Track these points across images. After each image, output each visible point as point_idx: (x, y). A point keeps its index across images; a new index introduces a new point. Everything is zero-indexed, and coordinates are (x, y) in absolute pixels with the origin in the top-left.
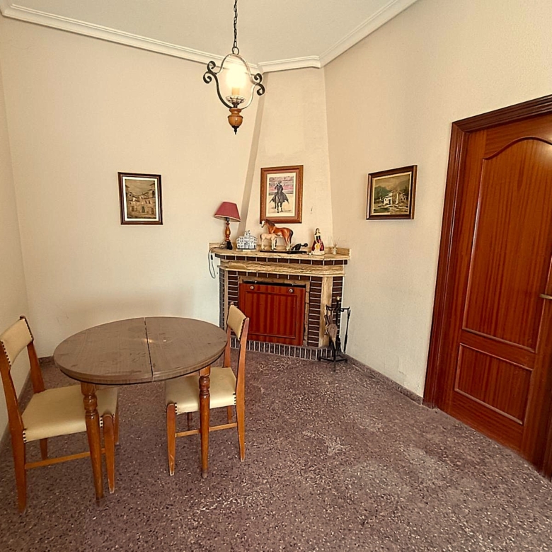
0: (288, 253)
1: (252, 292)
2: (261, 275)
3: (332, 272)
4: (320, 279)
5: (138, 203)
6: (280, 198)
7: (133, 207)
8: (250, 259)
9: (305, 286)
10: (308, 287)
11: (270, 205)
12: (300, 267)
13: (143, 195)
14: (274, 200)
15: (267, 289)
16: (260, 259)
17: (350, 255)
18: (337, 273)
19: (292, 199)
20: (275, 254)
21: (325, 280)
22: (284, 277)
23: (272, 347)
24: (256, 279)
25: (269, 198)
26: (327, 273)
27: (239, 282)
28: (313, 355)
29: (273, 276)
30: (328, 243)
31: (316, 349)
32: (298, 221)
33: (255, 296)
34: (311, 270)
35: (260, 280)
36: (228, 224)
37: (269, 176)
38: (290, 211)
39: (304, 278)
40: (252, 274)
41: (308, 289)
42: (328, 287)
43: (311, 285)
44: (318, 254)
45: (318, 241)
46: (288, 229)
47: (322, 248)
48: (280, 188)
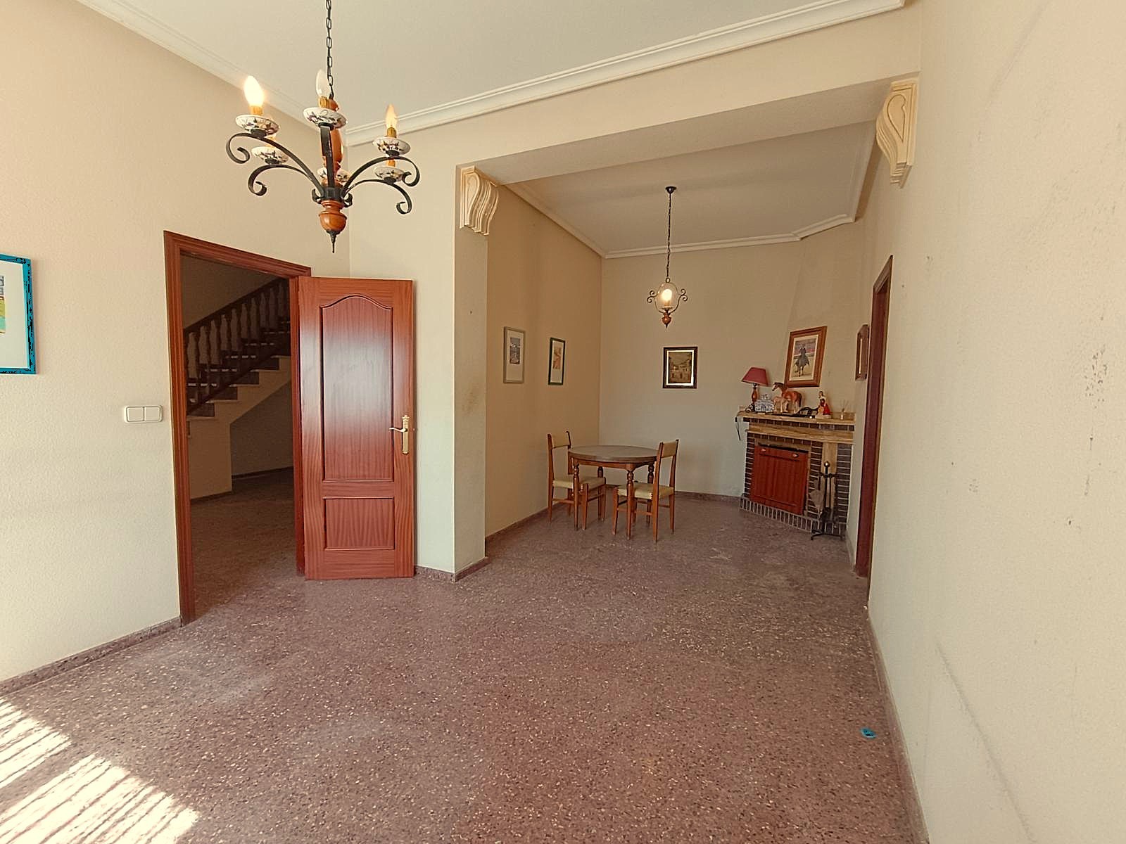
0: (794, 416)
1: (763, 455)
2: (773, 438)
3: (837, 439)
4: (821, 444)
5: (678, 371)
6: (803, 361)
7: (673, 374)
8: (762, 421)
9: (807, 452)
10: (810, 453)
11: (793, 367)
12: (804, 431)
13: (682, 364)
14: (797, 364)
15: (776, 453)
16: (770, 422)
17: (855, 420)
18: (845, 441)
19: (813, 361)
20: (777, 417)
21: (826, 447)
22: (788, 440)
23: (775, 513)
24: (769, 443)
25: (793, 361)
26: (830, 439)
27: (756, 445)
28: (809, 525)
29: (780, 439)
30: (836, 406)
31: (812, 520)
32: (814, 384)
33: (766, 458)
34: (813, 435)
35: (773, 443)
36: (755, 388)
37: (796, 340)
38: (810, 374)
39: (807, 443)
40: (765, 437)
41: (809, 455)
42: (832, 454)
43: (813, 450)
44: (820, 417)
45: (822, 404)
46: (796, 392)
47: (827, 411)
48: (803, 351)
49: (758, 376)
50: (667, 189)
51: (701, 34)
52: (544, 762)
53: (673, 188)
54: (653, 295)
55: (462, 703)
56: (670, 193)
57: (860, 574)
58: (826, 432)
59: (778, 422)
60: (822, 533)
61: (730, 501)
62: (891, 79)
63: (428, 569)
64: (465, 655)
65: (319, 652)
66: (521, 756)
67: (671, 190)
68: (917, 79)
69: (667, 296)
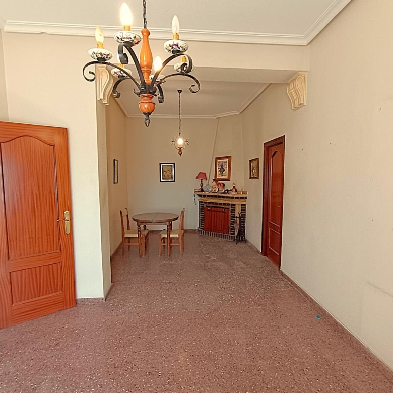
1: (209, 210)
2: (213, 203)
3: (241, 202)
4: (235, 205)
5: (166, 174)
6: (222, 170)
7: (164, 176)
8: (208, 196)
9: (229, 208)
11: (218, 173)
12: (227, 200)
13: (168, 170)
14: (220, 171)
15: (215, 209)
16: (212, 196)
17: (248, 194)
18: (243, 203)
19: (227, 170)
21: (237, 206)
22: (221, 204)
24: (211, 205)
25: (218, 170)
26: (238, 202)
27: (205, 206)
28: (232, 238)
29: (217, 203)
30: (239, 189)
31: (233, 236)
32: (228, 180)
33: (210, 212)
34: (231, 201)
35: (212, 205)
36: (201, 182)
37: (218, 161)
38: (226, 176)
39: (229, 204)
40: (209, 203)
41: (230, 209)
42: (239, 209)
43: (232, 207)
44: (234, 194)
45: (234, 188)
46: (222, 183)
47: (236, 191)
48: (222, 166)
49: (202, 176)
50: (178, 91)
51: (237, 32)
52: (238, 381)
53: (181, 91)
54: (174, 141)
55: (175, 370)
56: (180, 93)
57: (264, 256)
58: (237, 200)
59: (216, 196)
60: (239, 241)
61: (193, 231)
62: (299, 71)
63: (84, 299)
64: (151, 342)
65: (59, 376)
66: (227, 383)
67: (180, 91)
68: (306, 73)
69: (180, 141)
